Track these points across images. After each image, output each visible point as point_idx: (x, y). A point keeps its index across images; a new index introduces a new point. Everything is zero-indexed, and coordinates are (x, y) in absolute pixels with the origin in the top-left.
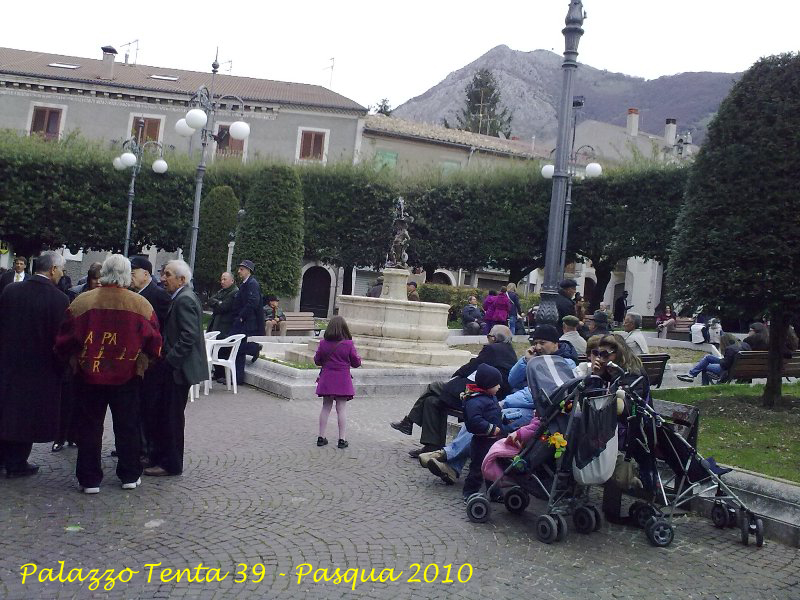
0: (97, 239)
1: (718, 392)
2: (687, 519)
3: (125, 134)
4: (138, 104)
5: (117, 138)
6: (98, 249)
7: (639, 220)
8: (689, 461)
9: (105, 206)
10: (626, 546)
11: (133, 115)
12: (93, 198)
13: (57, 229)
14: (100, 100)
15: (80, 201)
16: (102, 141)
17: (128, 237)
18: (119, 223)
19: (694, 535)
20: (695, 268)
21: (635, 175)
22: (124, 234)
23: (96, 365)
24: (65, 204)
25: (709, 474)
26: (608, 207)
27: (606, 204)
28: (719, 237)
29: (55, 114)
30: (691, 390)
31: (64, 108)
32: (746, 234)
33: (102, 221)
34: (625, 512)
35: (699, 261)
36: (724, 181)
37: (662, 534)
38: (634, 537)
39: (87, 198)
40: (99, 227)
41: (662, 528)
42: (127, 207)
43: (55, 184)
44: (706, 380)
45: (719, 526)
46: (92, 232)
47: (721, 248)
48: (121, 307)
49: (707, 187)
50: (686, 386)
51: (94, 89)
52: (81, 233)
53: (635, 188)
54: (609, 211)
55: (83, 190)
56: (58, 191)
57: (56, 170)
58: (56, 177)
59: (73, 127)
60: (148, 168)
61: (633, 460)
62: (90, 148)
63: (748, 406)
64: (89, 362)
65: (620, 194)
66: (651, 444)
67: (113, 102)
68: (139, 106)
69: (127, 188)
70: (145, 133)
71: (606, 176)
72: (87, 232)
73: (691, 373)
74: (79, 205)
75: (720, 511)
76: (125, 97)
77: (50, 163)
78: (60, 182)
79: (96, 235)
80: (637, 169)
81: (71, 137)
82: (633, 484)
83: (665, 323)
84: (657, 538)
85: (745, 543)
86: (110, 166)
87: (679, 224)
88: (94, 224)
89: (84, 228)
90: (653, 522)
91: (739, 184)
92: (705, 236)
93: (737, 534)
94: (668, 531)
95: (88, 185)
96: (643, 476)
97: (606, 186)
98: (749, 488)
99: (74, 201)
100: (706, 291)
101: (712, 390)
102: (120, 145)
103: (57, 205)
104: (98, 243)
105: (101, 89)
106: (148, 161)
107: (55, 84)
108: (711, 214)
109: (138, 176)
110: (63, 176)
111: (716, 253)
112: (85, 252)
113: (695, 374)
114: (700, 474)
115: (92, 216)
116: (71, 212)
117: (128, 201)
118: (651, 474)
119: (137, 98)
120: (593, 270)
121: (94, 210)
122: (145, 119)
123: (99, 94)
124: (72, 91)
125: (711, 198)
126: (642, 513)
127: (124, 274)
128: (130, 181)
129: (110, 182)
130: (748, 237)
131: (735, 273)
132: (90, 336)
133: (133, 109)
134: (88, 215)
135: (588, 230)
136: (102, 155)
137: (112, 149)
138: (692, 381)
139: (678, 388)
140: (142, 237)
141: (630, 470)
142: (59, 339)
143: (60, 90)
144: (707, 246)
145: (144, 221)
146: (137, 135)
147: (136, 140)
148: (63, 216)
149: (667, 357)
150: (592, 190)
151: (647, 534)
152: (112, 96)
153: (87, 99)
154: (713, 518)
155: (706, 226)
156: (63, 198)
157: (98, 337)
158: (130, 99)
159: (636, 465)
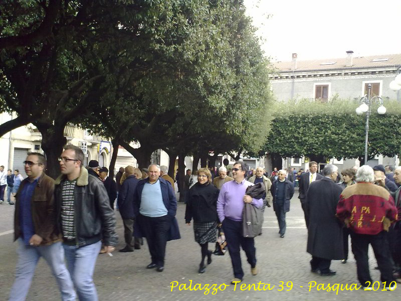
0: (350, 153)
3: (361, 94)
4: (366, 76)
5: (357, 97)
6: (351, 158)
9: (354, 136)
11: (364, 83)
12: (347, 132)
13: (330, 150)
14: (347, 77)
15: (341, 134)
16: (350, 100)
17: (366, 151)
18: (361, 144)
22: (364, 150)
23: (360, 224)
24: (333, 136)
29: (326, 88)
31: (330, 84)
33: (352, 144)
39: (344, 132)
40: (351, 147)
42: (365, 135)
43: (328, 126)
46: (348, 150)
48: (370, 193)
51: (343, 72)
52: (342, 151)
55: (342, 128)
56: (330, 130)
57: (328, 118)
58: (329, 122)
59: (334, 94)
60: (375, 112)
62: (343, 105)
64: (356, 222)
67: (353, 77)
68: (367, 77)
69: (364, 125)
70: (372, 92)
72: (345, 150)
74: (340, 136)
76: (359, 73)
77: (325, 115)
78: (331, 125)
79: (349, 151)
81: (335, 99)
86: (355, 113)
88: (348, 145)
89: (343, 148)
95: (344, 125)
99: (338, 134)
102: (358, 100)
103: (330, 137)
104: (351, 155)
105: (347, 71)
106: (375, 108)
107: (324, 73)
109: (370, 117)
110: (332, 121)
112: (344, 160)
115: (347, 142)
116: (337, 140)
117: (365, 132)
119: (366, 73)
121: (348, 138)
122: (371, 84)
123: (346, 74)
124: (333, 75)
127: (369, 176)
128: (366, 120)
129: (355, 122)
132: (355, 209)
133: (364, 79)
134: (345, 141)
136: (350, 107)
137: (355, 103)
140: (374, 150)
142: (338, 210)
143: (327, 75)
145: (374, 142)
146: (368, 93)
147: (367, 96)
148: (332, 142)
152: (353, 74)
153: (340, 78)
156: (333, 133)
157: (359, 209)
158: (362, 74)
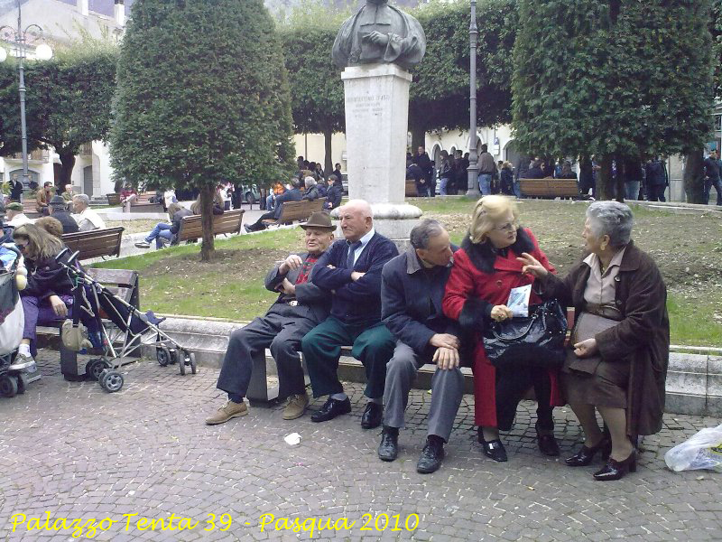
1: (168, 253)
2: (138, 364)
7: (94, 105)
8: (130, 318)
10: (83, 399)
19: (142, 376)
20: (131, 149)
21: (85, 59)
25: (147, 325)
26: (63, 93)
27: (60, 90)
28: (148, 119)
30: (146, 255)
32: (170, 116)
34: (82, 371)
35: (134, 142)
36: (147, 65)
37: (114, 382)
38: (89, 390)
41: (112, 377)
44: (160, 245)
45: (163, 365)
47: (150, 129)
49: (133, 71)
50: (142, 252)
53: (86, 73)
54: (64, 98)
61: (81, 325)
63: (189, 262)
65: (72, 80)
66: (95, 309)
71: (57, 59)
73: (147, 240)
75: (163, 353)
80: (87, 52)
82: (83, 346)
83: (128, 198)
84: (110, 385)
85: (183, 373)
87: (115, 109)
90: (105, 374)
91: (160, 68)
92: (137, 120)
93: (176, 368)
94: (118, 378)
96: (93, 338)
97: (58, 70)
98: (185, 330)
100: (142, 168)
101: (164, 253)
108: (139, 98)
111: (147, 133)
113: (150, 241)
114: (140, 326)
118: (99, 334)
120: (58, 156)
125: (138, 82)
126: (97, 368)
130: (171, 119)
131: (164, 151)
135: (46, 118)
138: (148, 247)
139: (135, 255)
141: (79, 334)
144: (139, 128)
149: (123, 229)
150: (45, 75)
151: (101, 385)
154: (158, 360)
155: (137, 110)
159: (85, 329)
